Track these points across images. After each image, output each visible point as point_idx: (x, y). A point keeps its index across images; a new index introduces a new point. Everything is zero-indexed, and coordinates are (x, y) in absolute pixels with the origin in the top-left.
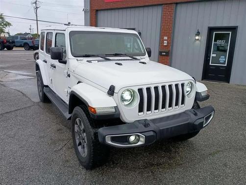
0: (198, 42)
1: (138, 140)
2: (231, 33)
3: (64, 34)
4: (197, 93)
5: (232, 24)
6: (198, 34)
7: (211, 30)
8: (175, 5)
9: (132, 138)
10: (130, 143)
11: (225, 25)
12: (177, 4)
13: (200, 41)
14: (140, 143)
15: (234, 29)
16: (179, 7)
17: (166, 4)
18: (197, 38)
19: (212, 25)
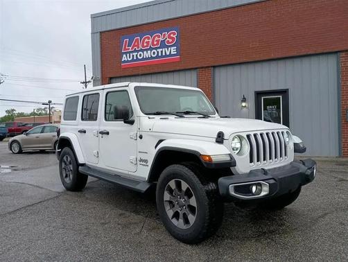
0: (245, 109)
1: (261, 191)
2: (281, 97)
3: (126, 91)
4: (295, 144)
5: (281, 87)
6: (244, 100)
7: (258, 94)
8: (212, 68)
9: (254, 188)
10: (253, 195)
11: (274, 88)
12: (214, 67)
13: (248, 108)
14: (263, 194)
15: (284, 92)
16: (217, 70)
17: (202, 68)
18: (244, 104)
19: (260, 89)
